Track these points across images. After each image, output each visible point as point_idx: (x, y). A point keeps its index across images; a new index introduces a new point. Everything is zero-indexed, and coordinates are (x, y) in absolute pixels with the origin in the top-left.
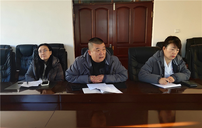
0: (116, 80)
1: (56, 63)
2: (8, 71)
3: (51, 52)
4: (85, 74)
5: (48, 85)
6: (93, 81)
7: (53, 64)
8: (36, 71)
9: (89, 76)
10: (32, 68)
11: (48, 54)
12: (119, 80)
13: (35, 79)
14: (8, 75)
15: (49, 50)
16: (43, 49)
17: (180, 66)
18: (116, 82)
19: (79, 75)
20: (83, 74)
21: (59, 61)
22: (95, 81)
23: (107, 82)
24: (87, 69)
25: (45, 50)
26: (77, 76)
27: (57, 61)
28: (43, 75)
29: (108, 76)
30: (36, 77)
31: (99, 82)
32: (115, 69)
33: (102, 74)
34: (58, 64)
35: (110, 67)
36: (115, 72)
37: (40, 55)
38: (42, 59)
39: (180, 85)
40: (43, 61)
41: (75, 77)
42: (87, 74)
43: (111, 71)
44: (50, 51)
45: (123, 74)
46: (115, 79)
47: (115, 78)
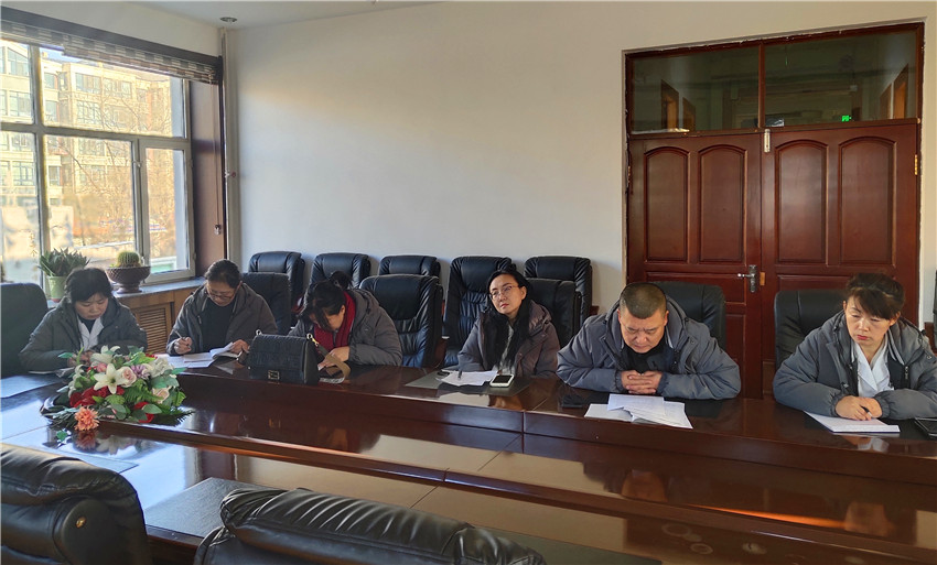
0: (699, 393)
1: (540, 322)
2: (421, 336)
3: (524, 289)
4: (606, 365)
5: (507, 385)
6: (628, 388)
7: (530, 326)
8: (486, 345)
9: (618, 371)
10: (477, 335)
11: (516, 297)
12: (706, 393)
13: (482, 365)
14: (420, 348)
15: (516, 284)
16: (501, 284)
17: (915, 366)
18: (696, 397)
19: (592, 367)
20: (602, 366)
21: (548, 317)
22: (635, 387)
23: (668, 394)
24: (611, 356)
25: (506, 288)
26: (587, 370)
27: (544, 317)
28: (504, 356)
29: (672, 378)
30: (485, 363)
31: (647, 391)
32: (693, 360)
33: (659, 370)
34: (546, 326)
35: (677, 354)
36: (693, 369)
37: (494, 302)
38: (502, 310)
39: (896, 428)
40: (505, 317)
41: (580, 372)
42: (613, 367)
43: (682, 366)
44: (520, 287)
45: (719, 378)
46: (694, 390)
47: (696, 384)
